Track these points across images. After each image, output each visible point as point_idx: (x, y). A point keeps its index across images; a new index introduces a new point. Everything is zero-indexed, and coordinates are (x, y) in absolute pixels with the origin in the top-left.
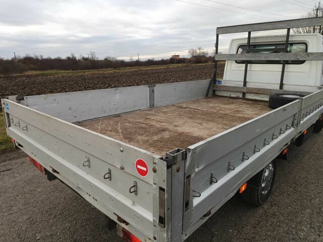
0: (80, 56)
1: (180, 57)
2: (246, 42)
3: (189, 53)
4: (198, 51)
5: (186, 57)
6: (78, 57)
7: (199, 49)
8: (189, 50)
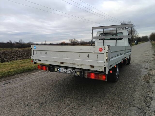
0: (15, 41)
1: (66, 43)
2: (103, 32)
3: (70, 41)
4: (74, 40)
5: (68, 43)
6: (13, 42)
7: (74, 39)
8: (70, 39)
